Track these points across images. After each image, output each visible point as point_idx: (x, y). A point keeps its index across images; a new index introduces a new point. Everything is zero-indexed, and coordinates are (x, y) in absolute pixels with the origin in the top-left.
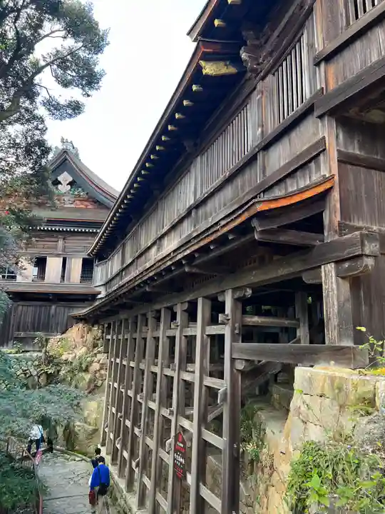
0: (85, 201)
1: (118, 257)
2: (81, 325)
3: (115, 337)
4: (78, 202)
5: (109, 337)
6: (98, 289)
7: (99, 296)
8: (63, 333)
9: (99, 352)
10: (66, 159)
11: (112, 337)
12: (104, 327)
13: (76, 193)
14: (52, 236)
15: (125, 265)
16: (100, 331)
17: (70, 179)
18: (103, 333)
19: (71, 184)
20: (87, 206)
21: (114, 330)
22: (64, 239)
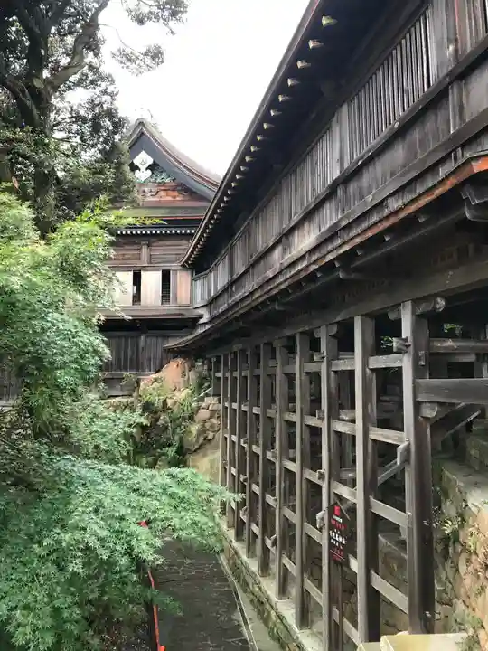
0: (174, 190)
1: (224, 267)
2: (179, 360)
3: (228, 374)
4: (162, 193)
5: (219, 374)
6: (200, 311)
7: (201, 321)
8: (157, 372)
9: (207, 395)
10: (143, 134)
11: (224, 374)
12: (211, 362)
13: (159, 180)
14: (134, 243)
15: (235, 277)
16: (206, 367)
17: (150, 161)
18: (210, 369)
19: (151, 167)
20: (175, 197)
21: (226, 365)
22: (149, 246)
